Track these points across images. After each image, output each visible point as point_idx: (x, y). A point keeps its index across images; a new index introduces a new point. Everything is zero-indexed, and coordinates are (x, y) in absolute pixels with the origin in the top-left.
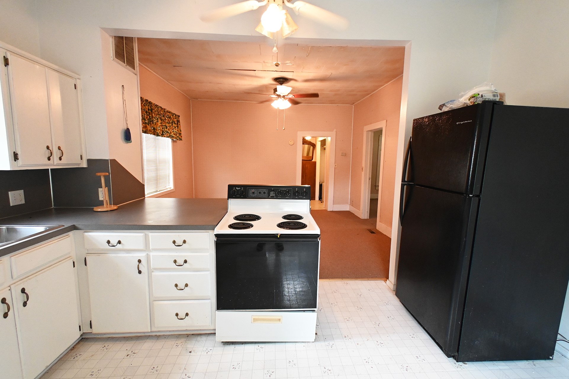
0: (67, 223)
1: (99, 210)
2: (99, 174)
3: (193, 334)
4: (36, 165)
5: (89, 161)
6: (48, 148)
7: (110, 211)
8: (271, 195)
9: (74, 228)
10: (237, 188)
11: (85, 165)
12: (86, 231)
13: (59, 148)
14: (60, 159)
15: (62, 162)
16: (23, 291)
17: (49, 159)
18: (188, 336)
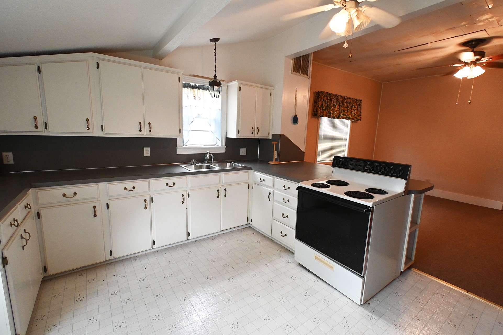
0: (248, 166)
1: (271, 163)
2: (273, 143)
3: (289, 251)
4: (246, 136)
5: (273, 135)
6: (252, 128)
7: (275, 164)
8: (365, 169)
9: (250, 168)
10: (340, 159)
11: (270, 137)
12: (255, 171)
13: (258, 128)
14: (258, 134)
15: (258, 135)
16: (225, 190)
17: (252, 133)
18: (287, 250)
